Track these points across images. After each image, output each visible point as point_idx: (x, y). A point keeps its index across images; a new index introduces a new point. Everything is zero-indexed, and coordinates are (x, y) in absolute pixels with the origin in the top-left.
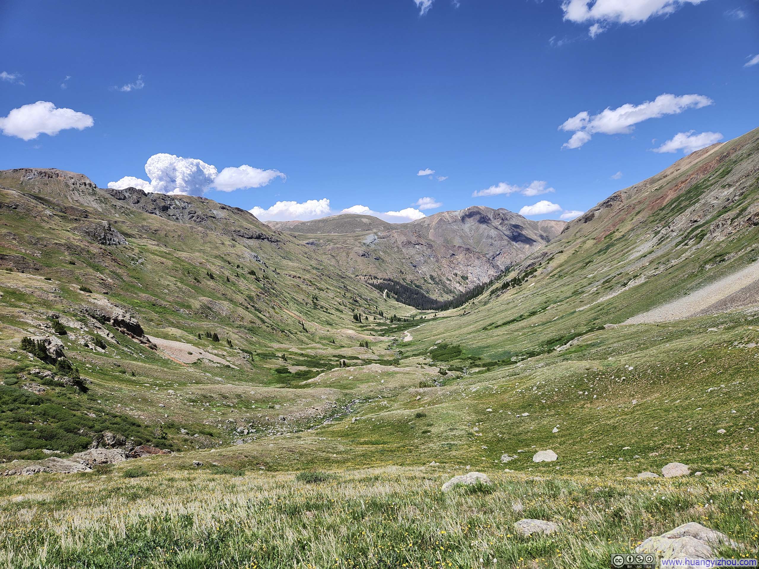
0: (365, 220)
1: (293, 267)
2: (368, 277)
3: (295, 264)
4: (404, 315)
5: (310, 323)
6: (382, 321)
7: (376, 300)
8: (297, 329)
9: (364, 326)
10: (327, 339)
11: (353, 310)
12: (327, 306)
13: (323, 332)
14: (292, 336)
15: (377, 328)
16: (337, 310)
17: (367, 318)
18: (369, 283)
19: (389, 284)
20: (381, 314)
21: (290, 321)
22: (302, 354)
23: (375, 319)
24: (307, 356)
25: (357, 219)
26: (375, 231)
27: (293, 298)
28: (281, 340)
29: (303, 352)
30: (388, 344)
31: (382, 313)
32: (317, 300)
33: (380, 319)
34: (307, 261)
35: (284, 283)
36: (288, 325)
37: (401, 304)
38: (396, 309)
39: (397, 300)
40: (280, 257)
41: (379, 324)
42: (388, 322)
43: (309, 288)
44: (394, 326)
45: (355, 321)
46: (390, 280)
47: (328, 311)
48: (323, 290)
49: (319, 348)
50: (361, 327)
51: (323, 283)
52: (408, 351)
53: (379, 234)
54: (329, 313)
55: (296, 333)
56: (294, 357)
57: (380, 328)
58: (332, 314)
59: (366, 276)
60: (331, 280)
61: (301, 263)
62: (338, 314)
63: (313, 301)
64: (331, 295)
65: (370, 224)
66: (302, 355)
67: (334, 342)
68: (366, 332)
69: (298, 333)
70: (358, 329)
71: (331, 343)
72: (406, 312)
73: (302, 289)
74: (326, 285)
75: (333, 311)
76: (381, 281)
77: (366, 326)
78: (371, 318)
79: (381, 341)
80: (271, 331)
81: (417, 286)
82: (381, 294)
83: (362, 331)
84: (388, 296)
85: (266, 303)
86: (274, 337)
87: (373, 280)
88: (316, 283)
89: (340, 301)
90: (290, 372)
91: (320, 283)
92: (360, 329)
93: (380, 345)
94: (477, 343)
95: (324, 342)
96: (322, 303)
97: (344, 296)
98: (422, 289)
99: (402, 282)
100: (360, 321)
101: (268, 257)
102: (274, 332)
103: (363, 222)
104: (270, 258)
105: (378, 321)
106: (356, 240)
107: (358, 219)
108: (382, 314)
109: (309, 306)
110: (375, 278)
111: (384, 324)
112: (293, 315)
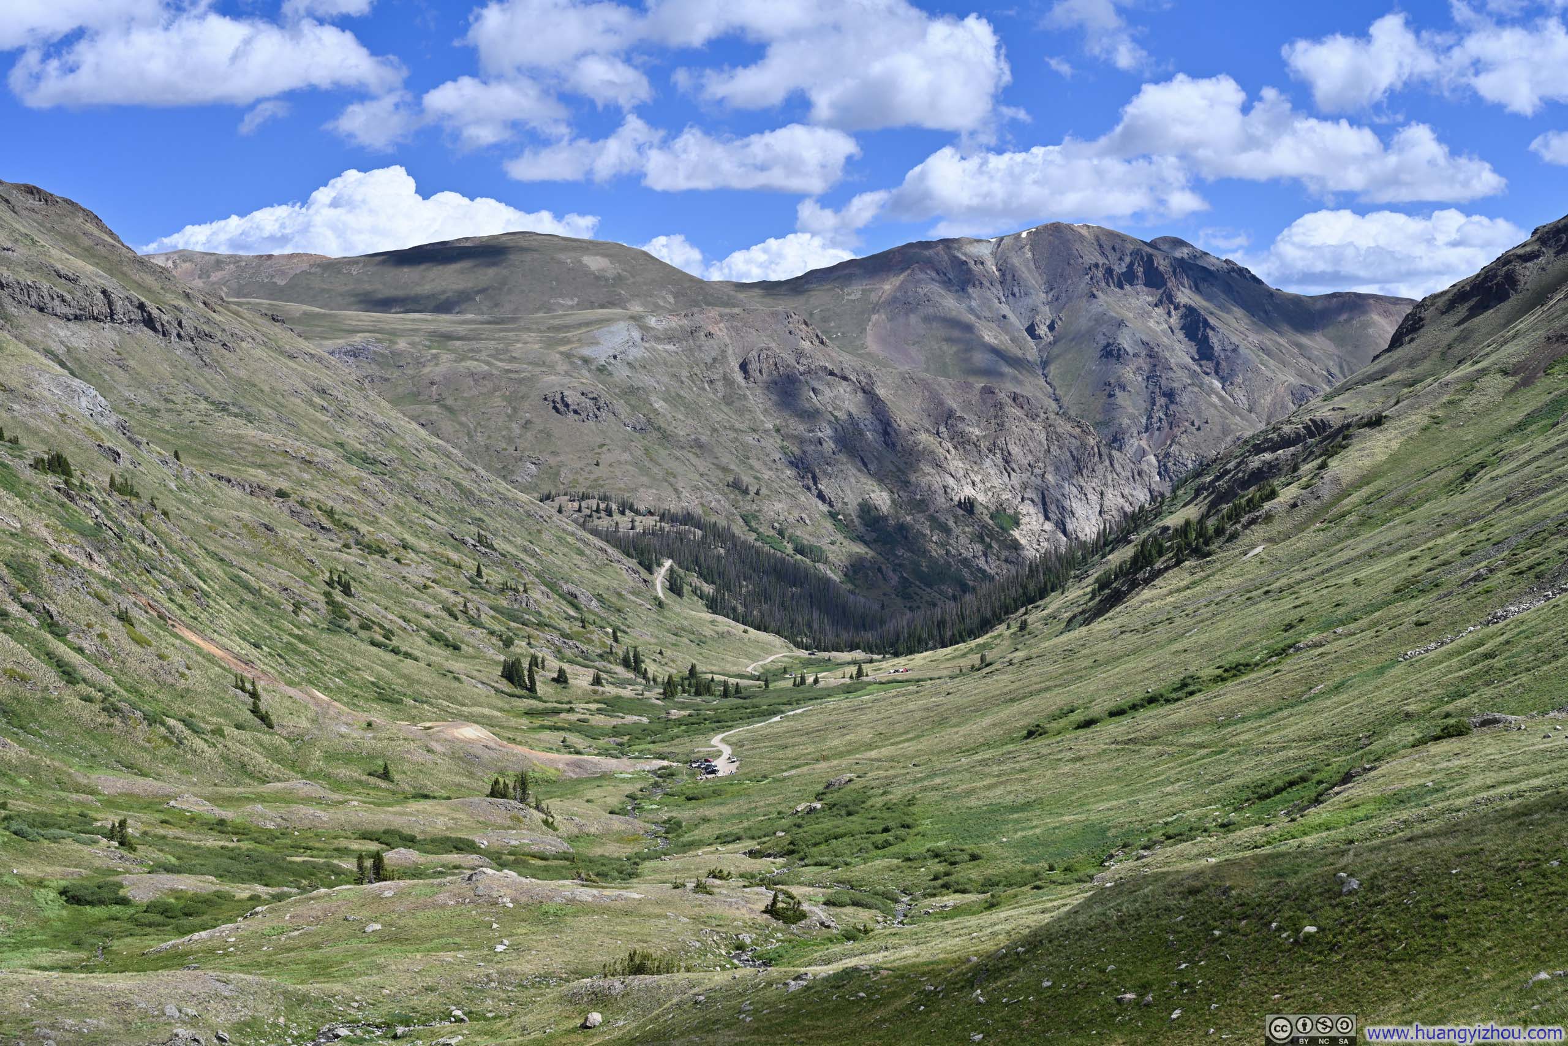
0: (594, 263)
1: (259, 450)
2: (593, 503)
3: (267, 436)
4: (734, 669)
5: (292, 691)
6: (627, 693)
7: (620, 603)
8: (226, 715)
9: (545, 713)
10: (360, 759)
11: (508, 643)
12: (391, 620)
13: (343, 730)
14: (198, 743)
15: (599, 720)
16: (437, 637)
17: (561, 679)
18: (595, 532)
19: (681, 536)
20: (633, 663)
21: (196, 679)
22: (222, 822)
23: (597, 681)
24: (241, 832)
25: (562, 256)
26: (636, 308)
27: (235, 579)
28: (143, 759)
29: (228, 814)
30: (628, 789)
31: (636, 656)
32: (347, 591)
33: (623, 683)
34: (323, 425)
35: (207, 517)
36: (186, 692)
37: (725, 623)
38: (701, 642)
39: (713, 605)
40: (203, 406)
41: (613, 705)
42: (653, 695)
43: (323, 540)
44: (675, 714)
45: (505, 686)
46: (688, 518)
47: (395, 642)
48: (383, 553)
49: (307, 800)
50: (530, 713)
51: (384, 519)
52: (706, 820)
53: (652, 322)
54: (395, 651)
55: (218, 732)
56: (179, 832)
57: (614, 722)
58: (407, 655)
59: (584, 497)
60: (424, 508)
61: (299, 432)
62: (439, 654)
63: (327, 595)
64: (418, 571)
65: (619, 279)
66: (220, 826)
67: (386, 775)
68: (546, 735)
69: (227, 731)
70: (514, 722)
71: (372, 780)
72: (748, 656)
73: (283, 547)
74: (398, 529)
75: (417, 644)
76: (650, 521)
77: (556, 712)
78: (581, 679)
79: (605, 777)
80: (103, 718)
81: (800, 550)
82: (644, 574)
83: (533, 729)
84: (675, 587)
85: (98, 597)
86: (114, 745)
87: (617, 517)
88: (354, 522)
89: (453, 598)
90: (124, 902)
91: (374, 522)
92: (524, 722)
93: (594, 793)
94: (989, 787)
95: (343, 772)
96: (370, 610)
97: (476, 581)
98: (826, 562)
99: (738, 529)
100: (532, 689)
101: (154, 404)
102: (117, 721)
103: (587, 272)
104: (162, 405)
105: (610, 690)
106: (550, 344)
107: (567, 258)
108: (638, 660)
109: (306, 616)
110: (626, 507)
111: (637, 705)
112: (219, 653)
